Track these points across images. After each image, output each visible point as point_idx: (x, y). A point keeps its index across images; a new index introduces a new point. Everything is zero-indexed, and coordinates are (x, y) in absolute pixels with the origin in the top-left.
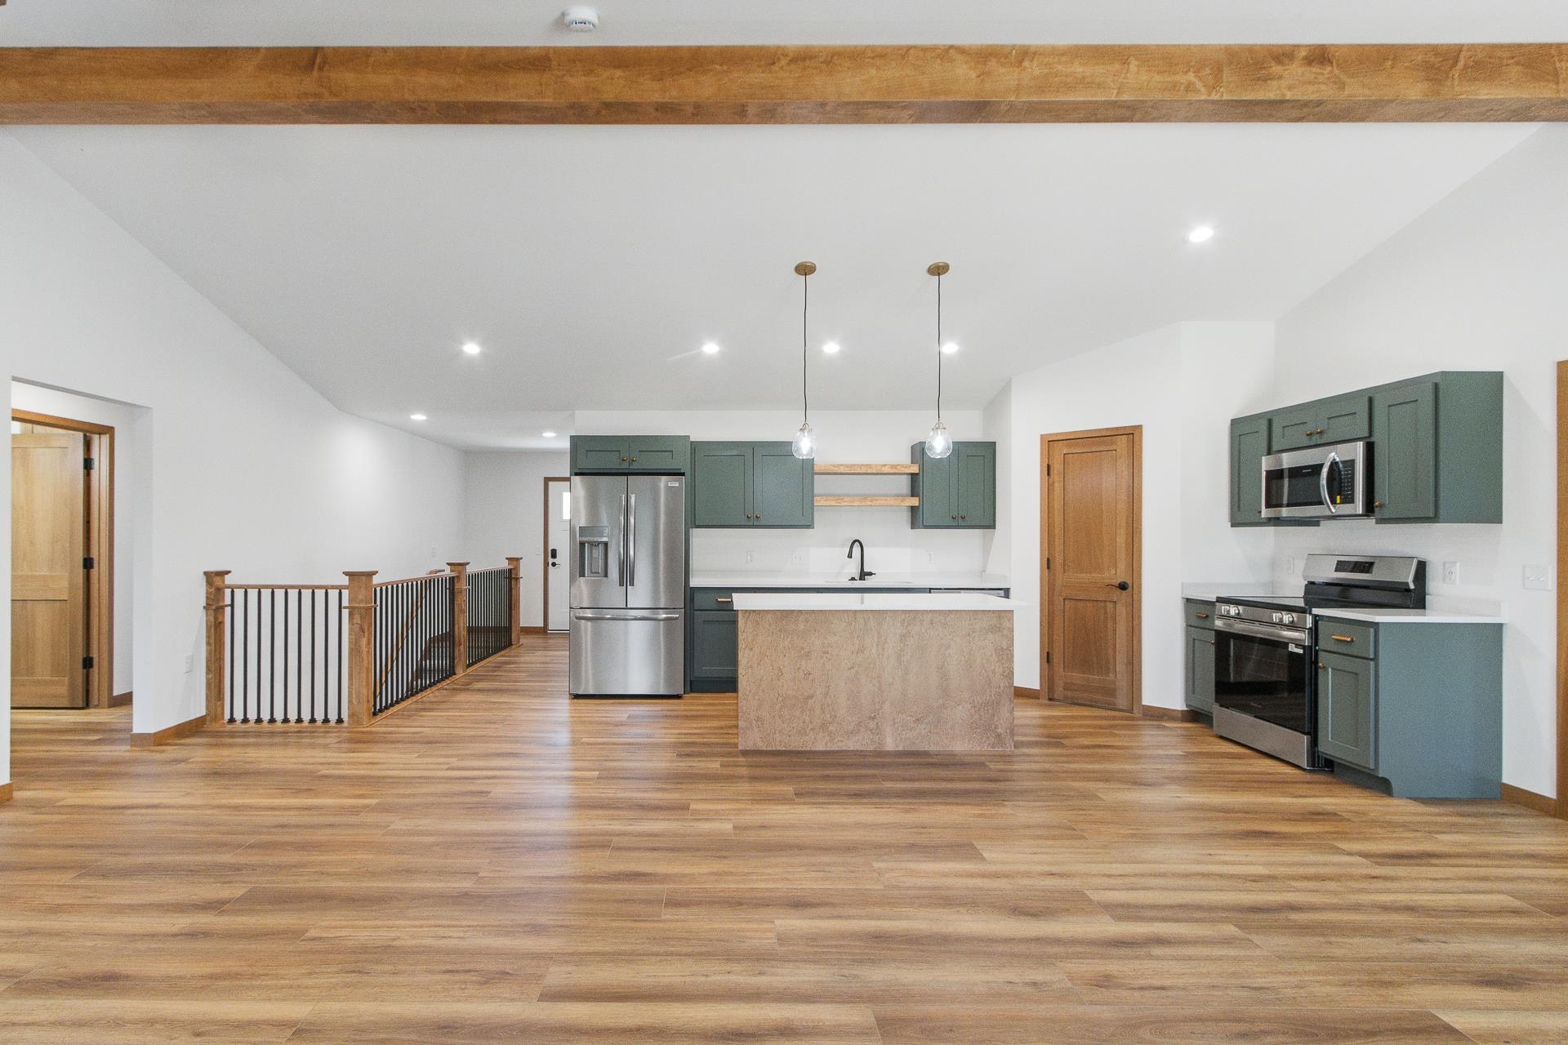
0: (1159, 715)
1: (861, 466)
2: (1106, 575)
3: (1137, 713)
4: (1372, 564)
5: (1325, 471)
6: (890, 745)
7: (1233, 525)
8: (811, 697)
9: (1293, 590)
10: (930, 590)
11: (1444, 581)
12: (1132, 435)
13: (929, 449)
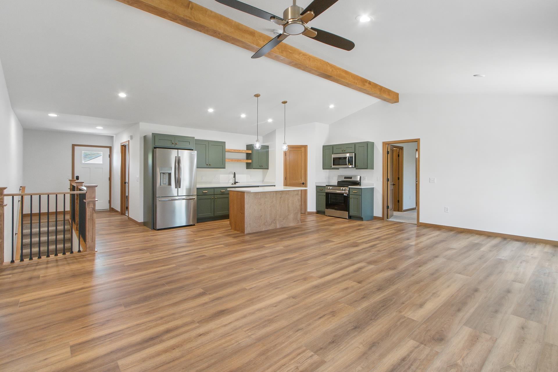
0: (311, 213)
1: (237, 150)
2: (299, 181)
3: (306, 214)
4: (352, 177)
5: (347, 159)
6: (278, 226)
7: (323, 169)
8: (261, 216)
9: (335, 182)
10: (258, 186)
11: (364, 180)
12: (305, 147)
13: (255, 147)
